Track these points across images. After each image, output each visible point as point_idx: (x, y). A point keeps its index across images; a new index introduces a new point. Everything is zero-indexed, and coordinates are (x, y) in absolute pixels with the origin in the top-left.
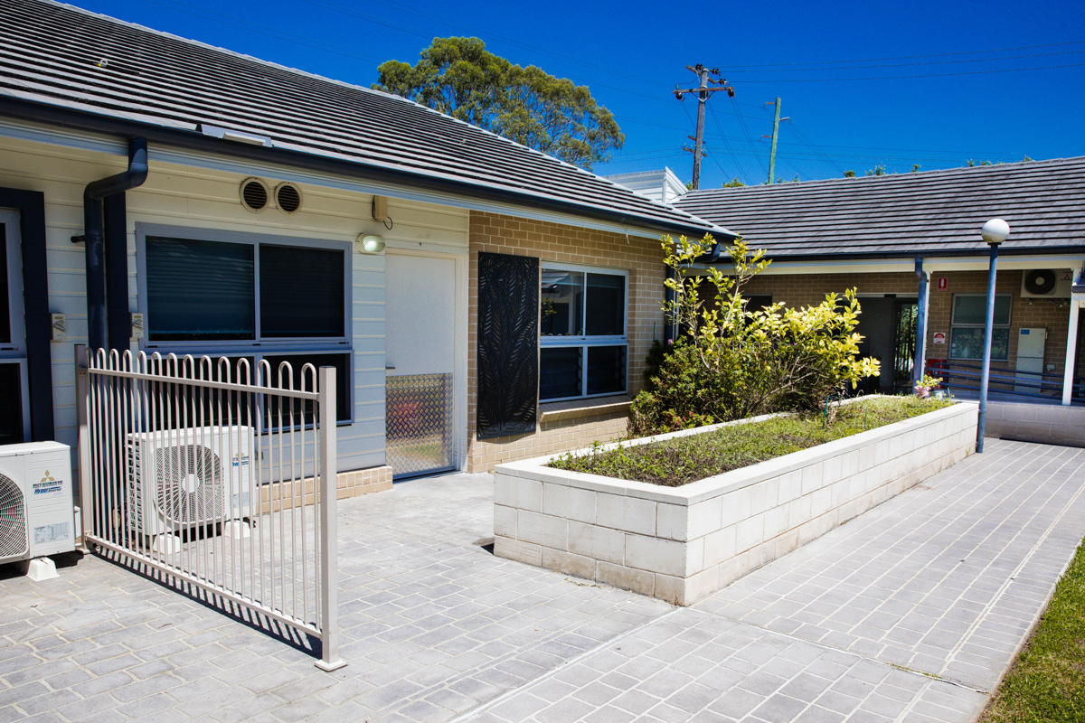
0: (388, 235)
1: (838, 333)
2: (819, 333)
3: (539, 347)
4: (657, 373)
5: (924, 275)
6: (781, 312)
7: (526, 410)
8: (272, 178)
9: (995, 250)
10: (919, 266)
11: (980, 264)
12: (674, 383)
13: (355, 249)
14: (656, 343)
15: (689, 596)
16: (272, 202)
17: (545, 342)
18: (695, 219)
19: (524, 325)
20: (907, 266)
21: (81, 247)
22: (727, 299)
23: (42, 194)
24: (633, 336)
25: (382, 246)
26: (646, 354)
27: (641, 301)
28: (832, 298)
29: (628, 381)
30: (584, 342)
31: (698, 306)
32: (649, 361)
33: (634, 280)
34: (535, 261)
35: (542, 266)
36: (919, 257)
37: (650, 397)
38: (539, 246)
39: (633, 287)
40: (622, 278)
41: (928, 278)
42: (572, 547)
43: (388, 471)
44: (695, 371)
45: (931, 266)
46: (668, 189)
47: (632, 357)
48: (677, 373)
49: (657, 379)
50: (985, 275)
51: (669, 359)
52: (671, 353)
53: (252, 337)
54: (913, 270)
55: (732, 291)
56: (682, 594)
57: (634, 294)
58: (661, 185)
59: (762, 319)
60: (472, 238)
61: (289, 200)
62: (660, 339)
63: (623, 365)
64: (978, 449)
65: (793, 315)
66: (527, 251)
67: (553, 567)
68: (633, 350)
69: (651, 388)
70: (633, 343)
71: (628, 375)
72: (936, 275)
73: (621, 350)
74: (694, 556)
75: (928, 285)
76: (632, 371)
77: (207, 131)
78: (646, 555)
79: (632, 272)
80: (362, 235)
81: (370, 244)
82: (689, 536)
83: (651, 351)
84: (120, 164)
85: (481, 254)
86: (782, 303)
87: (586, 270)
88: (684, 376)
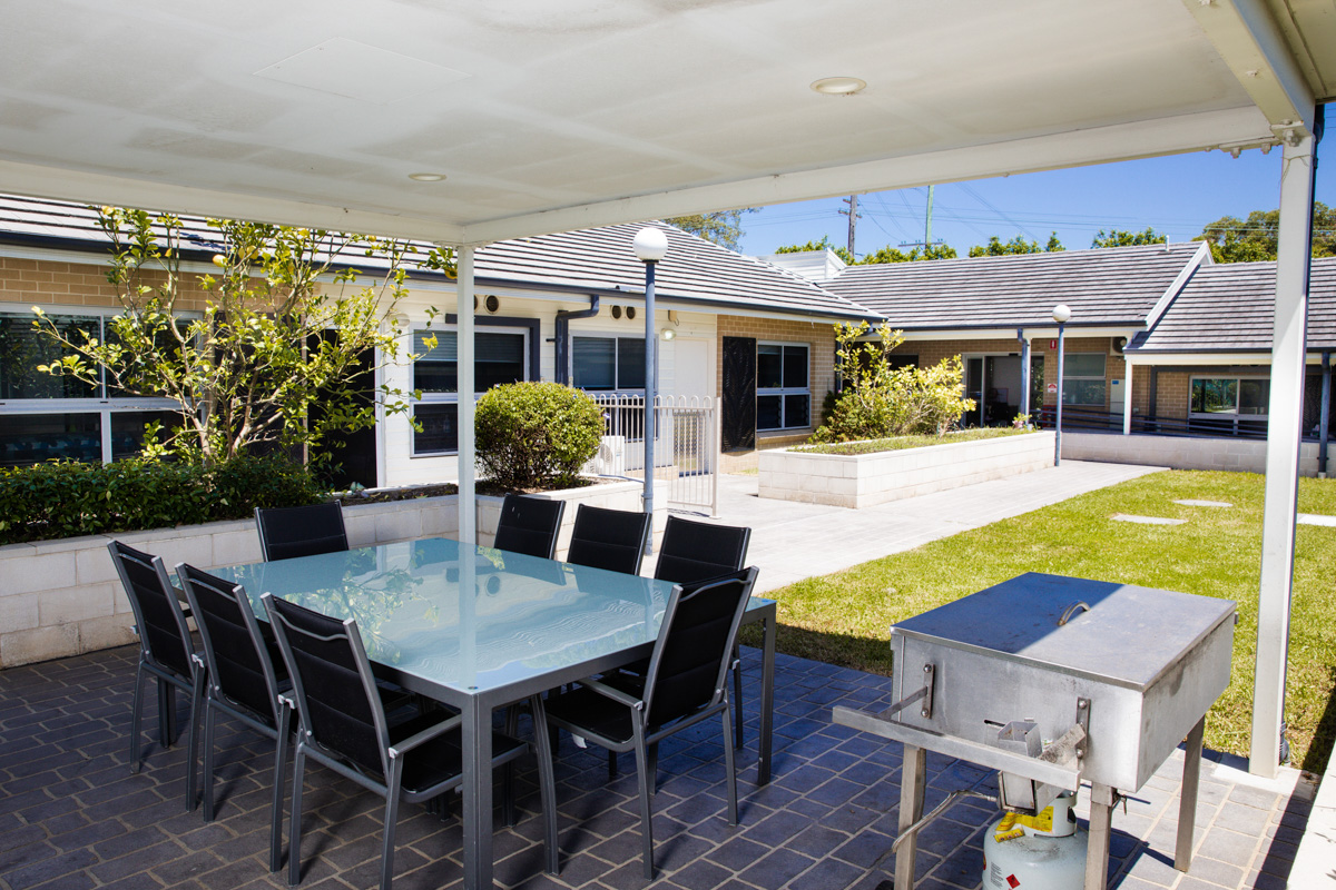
0: (676, 329)
1: (950, 384)
2: (938, 384)
3: (757, 395)
4: (832, 414)
5: (1025, 341)
6: (912, 371)
7: (749, 436)
8: (623, 303)
9: (1061, 325)
10: (1020, 334)
11: (1053, 333)
12: (843, 420)
13: (661, 337)
14: (830, 392)
15: (859, 505)
16: (624, 314)
17: (760, 392)
18: (855, 305)
19: (747, 381)
20: (1012, 334)
21: (553, 344)
22: (877, 363)
23: (539, 320)
24: (814, 388)
25: (674, 336)
26: (822, 400)
27: (819, 364)
28: (945, 361)
29: (810, 419)
30: (782, 392)
31: (858, 368)
32: (825, 405)
33: (814, 349)
34: (754, 340)
35: (758, 343)
36: (1020, 327)
37: (826, 430)
38: (756, 330)
39: (813, 354)
40: (806, 348)
41: (1029, 343)
42: (801, 488)
43: (676, 470)
44: (857, 411)
45: (1029, 335)
46: (830, 266)
47: (814, 402)
48: (845, 412)
49: (831, 418)
50: (1056, 341)
51: (839, 403)
52: (840, 399)
53: (613, 389)
54: (1015, 336)
55: (881, 358)
56: (856, 503)
57: (814, 359)
58: (823, 263)
59: (900, 376)
60: (719, 328)
61: (631, 313)
62: (832, 390)
63: (807, 408)
64: (1056, 464)
65: (919, 373)
66: (749, 334)
67: (791, 499)
68: (814, 398)
69: (827, 424)
70: (814, 393)
71: (811, 414)
72: (1035, 341)
73: (805, 398)
74: (861, 486)
75: (1029, 349)
76: (814, 412)
77: (623, 288)
78: (839, 487)
79: (812, 344)
80: (664, 330)
81: (668, 335)
82: (858, 476)
83: (826, 398)
84: (588, 306)
85: (724, 338)
86: (912, 366)
87: (783, 344)
88: (850, 414)
